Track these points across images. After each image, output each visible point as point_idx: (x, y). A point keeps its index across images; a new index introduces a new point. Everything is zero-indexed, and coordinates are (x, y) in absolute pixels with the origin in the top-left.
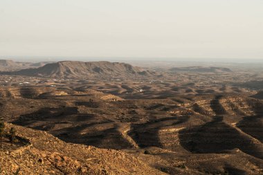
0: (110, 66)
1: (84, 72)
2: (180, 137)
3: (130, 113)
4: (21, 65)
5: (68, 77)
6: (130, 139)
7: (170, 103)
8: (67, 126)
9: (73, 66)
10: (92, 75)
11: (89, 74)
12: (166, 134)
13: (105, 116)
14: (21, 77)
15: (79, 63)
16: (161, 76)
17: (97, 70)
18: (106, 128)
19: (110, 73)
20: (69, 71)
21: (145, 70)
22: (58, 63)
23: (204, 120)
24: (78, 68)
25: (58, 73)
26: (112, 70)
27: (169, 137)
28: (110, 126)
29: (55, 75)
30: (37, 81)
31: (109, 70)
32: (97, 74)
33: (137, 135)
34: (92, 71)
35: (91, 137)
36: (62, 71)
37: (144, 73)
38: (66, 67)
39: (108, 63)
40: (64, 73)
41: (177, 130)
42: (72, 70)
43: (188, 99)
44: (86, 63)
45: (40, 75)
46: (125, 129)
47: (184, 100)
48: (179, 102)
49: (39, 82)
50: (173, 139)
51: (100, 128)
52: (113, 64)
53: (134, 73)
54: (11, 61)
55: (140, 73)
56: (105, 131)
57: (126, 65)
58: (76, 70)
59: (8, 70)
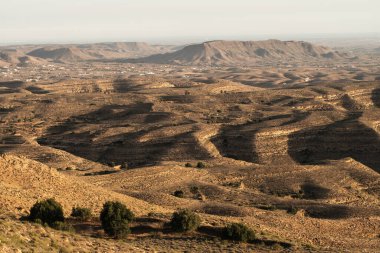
0: (280, 45)
1: (241, 57)
2: (289, 143)
3: (230, 109)
4: (158, 48)
5: (218, 63)
6: (211, 148)
7: (306, 95)
8: (126, 130)
9: (224, 48)
10: (251, 60)
11: (248, 58)
12: (267, 139)
13: (187, 115)
14: (149, 66)
15: (235, 43)
16: (356, 58)
17: (260, 52)
18: (179, 132)
19: (279, 56)
20: (219, 55)
21: (333, 51)
22: (203, 44)
23: (333, 118)
24: (233, 50)
25: (203, 59)
26: (283, 53)
27: (271, 143)
28: (186, 129)
29: (198, 61)
30: (168, 70)
31: (278, 51)
32: (260, 59)
33: (225, 141)
34: (253, 54)
35: (155, 145)
36: (209, 54)
37: (330, 55)
38: (215, 50)
39: (277, 42)
40: (212, 58)
41: (286, 132)
42: (223, 54)
43: (337, 88)
44: (244, 43)
45: (177, 61)
46: (208, 133)
47: (330, 90)
48: (321, 92)
49: (170, 72)
50: (277, 146)
51: (170, 132)
52: (285, 43)
53: (315, 55)
54: (144, 43)
55: (324, 55)
56: (176, 137)
57: (303, 44)
58: (229, 54)
59: (136, 57)
